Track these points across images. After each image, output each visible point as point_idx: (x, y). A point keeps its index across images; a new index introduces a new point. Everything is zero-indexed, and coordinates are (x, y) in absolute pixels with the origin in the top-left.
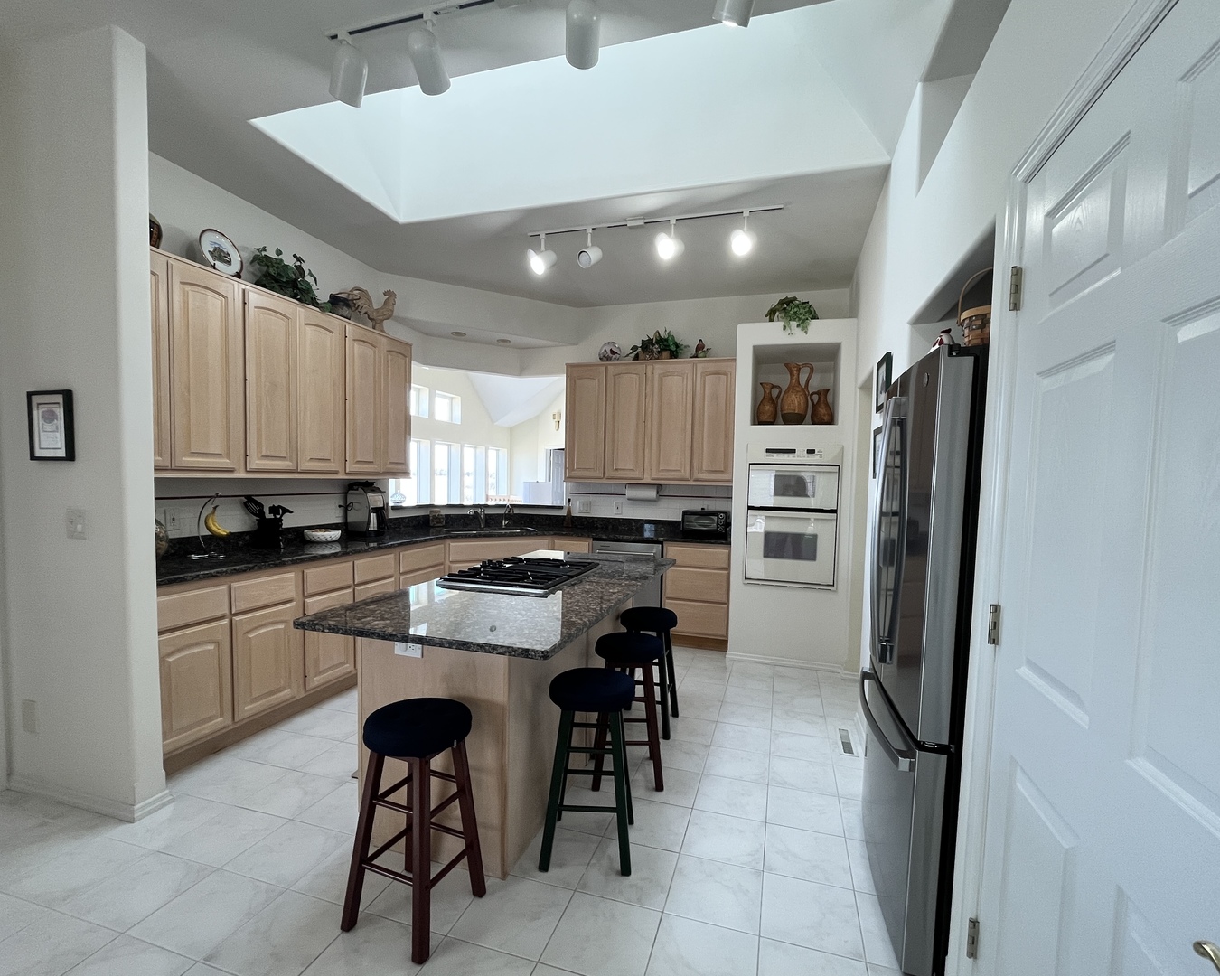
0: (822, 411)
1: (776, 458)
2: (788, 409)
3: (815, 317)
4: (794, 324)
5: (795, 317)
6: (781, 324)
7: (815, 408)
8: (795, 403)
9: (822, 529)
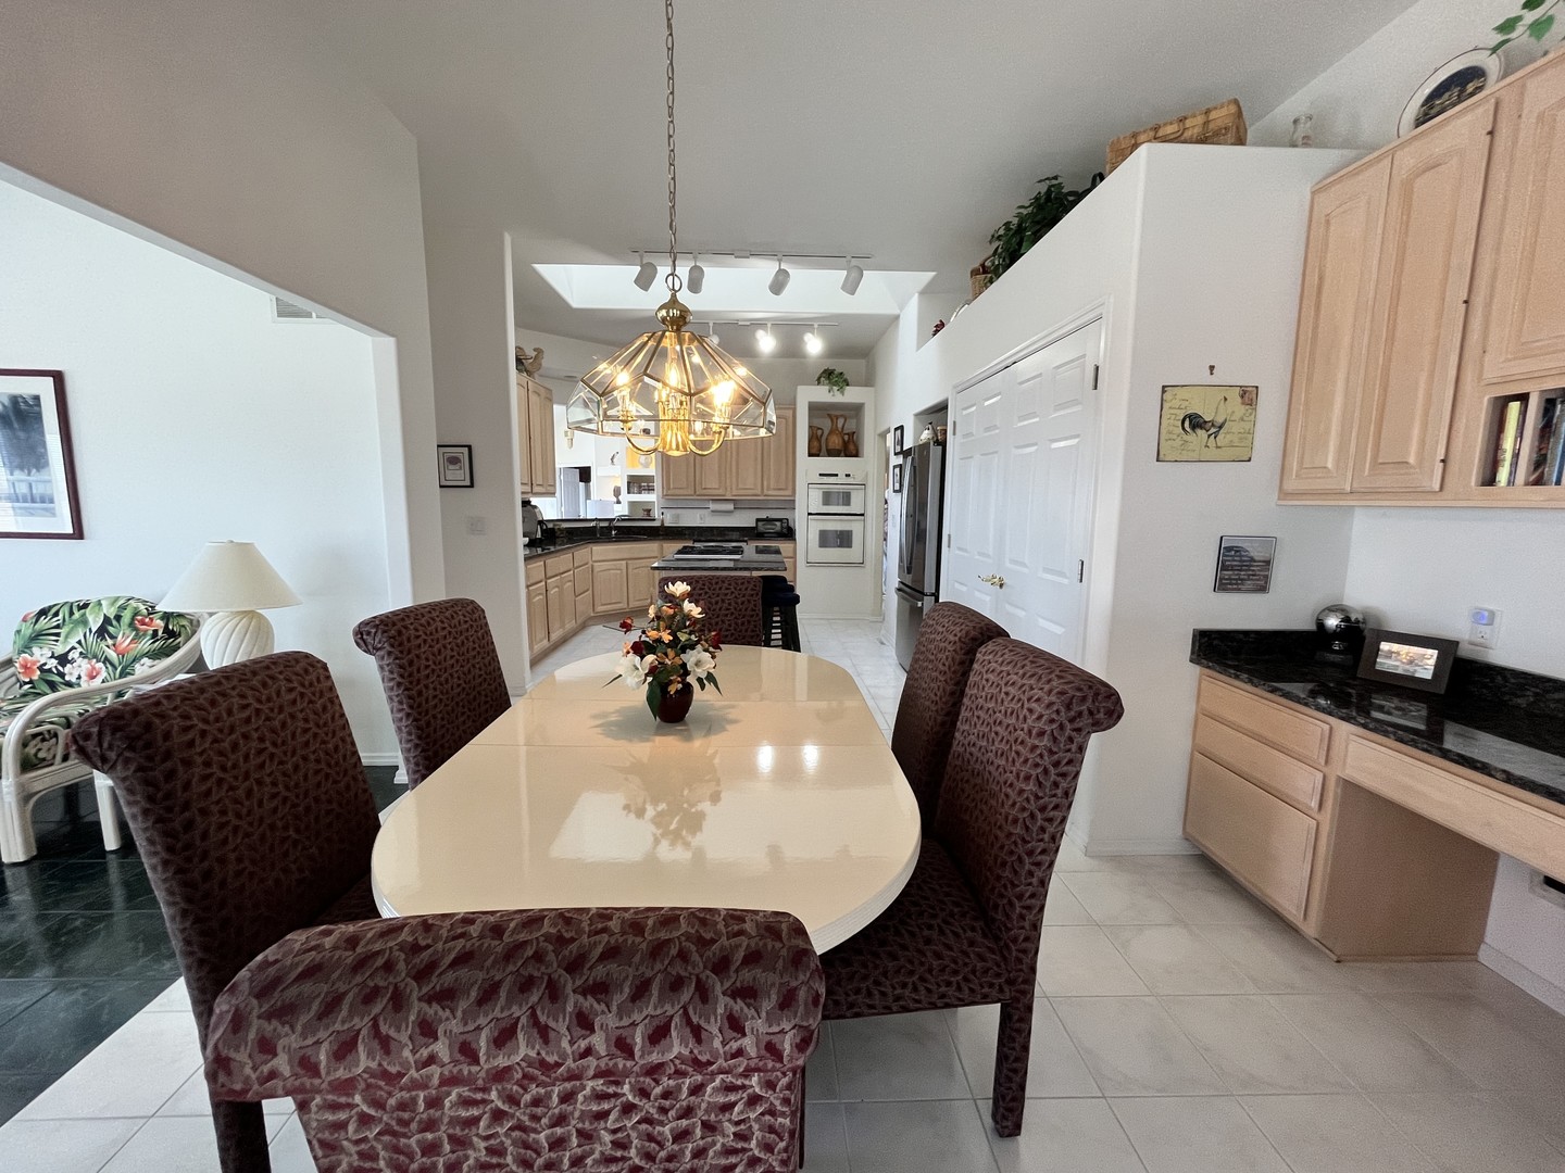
0: (851, 447)
1: (826, 480)
2: (831, 446)
3: (848, 385)
4: (835, 388)
5: (836, 384)
6: (827, 388)
7: (845, 444)
8: (836, 442)
9: (855, 526)
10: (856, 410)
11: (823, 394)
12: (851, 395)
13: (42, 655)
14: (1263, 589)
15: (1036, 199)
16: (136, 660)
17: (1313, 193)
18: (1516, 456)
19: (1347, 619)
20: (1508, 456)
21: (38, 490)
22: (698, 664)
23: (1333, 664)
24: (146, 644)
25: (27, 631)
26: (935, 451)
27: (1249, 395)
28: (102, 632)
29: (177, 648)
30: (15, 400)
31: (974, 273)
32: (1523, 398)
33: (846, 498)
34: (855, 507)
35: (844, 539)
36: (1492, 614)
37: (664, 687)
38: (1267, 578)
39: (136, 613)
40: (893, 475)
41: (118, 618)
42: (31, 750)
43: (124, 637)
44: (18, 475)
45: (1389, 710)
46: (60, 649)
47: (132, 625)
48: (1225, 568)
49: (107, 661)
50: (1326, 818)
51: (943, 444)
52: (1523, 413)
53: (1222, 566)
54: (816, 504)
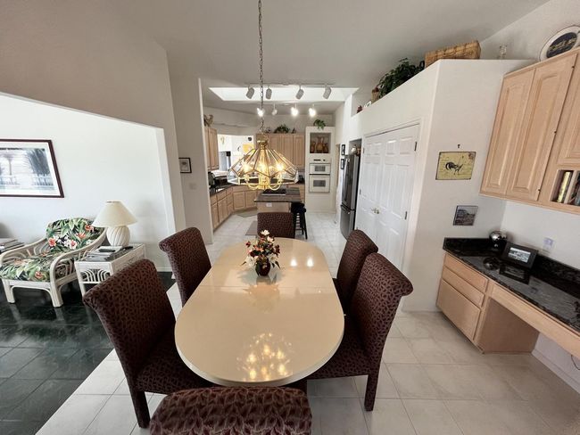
0: (326, 149)
1: (316, 162)
2: (318, 149)
3: (325, 126)
4: (320, 127)
5: (321, 125)
6: (317, 127)
7: (324, 148)
8: (320, 147)
9: (326, 179)
10: (328, 135)
11: (315, 130)
12: (326, 130)
13: (56, 238)
14: (471, 224)
15: (398, 68)
16: (86, 240)
17: (504, 78)
18: (566, 191)
19: (500, 237)
20: (563, 192)
21: (48, 181)
22: (272, 258)
23: (494, 252)
24: (88, 235)
25: (50, 230)
26: (356, 158)
27: (472, 155)
28: (74, 231)
29: (98, 236)
30: (36, 150)
31: (373, 91)
32: (572, 172)
33: (323, 169)
34: (327, 172)
35: (322, 184)
36: (552, 241)
37: (261, 266)
38: (473, 221)
39: (85, 224)
40: (341, 162)
41: (79, 226)
42: (58, 272)
43: (82, 233)
44: (41, 176)
45: (511, 271)
46: (62, 236)
47: (84, 228)
48: (458, 217)
49: (77, 240)
50: (484, 310)
51: (359, 156)
52: (571, 177)
53: (457, 216)
54: (312, 171)
